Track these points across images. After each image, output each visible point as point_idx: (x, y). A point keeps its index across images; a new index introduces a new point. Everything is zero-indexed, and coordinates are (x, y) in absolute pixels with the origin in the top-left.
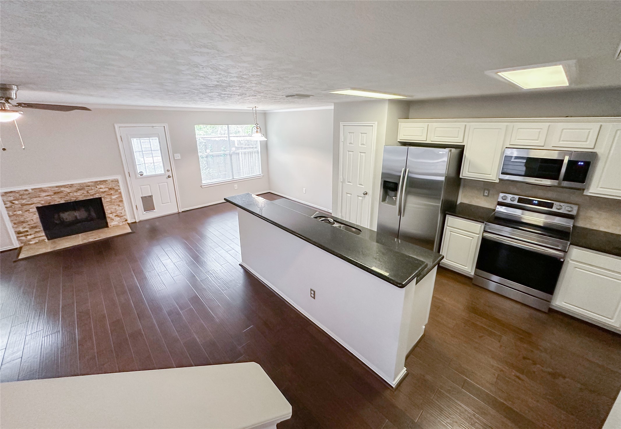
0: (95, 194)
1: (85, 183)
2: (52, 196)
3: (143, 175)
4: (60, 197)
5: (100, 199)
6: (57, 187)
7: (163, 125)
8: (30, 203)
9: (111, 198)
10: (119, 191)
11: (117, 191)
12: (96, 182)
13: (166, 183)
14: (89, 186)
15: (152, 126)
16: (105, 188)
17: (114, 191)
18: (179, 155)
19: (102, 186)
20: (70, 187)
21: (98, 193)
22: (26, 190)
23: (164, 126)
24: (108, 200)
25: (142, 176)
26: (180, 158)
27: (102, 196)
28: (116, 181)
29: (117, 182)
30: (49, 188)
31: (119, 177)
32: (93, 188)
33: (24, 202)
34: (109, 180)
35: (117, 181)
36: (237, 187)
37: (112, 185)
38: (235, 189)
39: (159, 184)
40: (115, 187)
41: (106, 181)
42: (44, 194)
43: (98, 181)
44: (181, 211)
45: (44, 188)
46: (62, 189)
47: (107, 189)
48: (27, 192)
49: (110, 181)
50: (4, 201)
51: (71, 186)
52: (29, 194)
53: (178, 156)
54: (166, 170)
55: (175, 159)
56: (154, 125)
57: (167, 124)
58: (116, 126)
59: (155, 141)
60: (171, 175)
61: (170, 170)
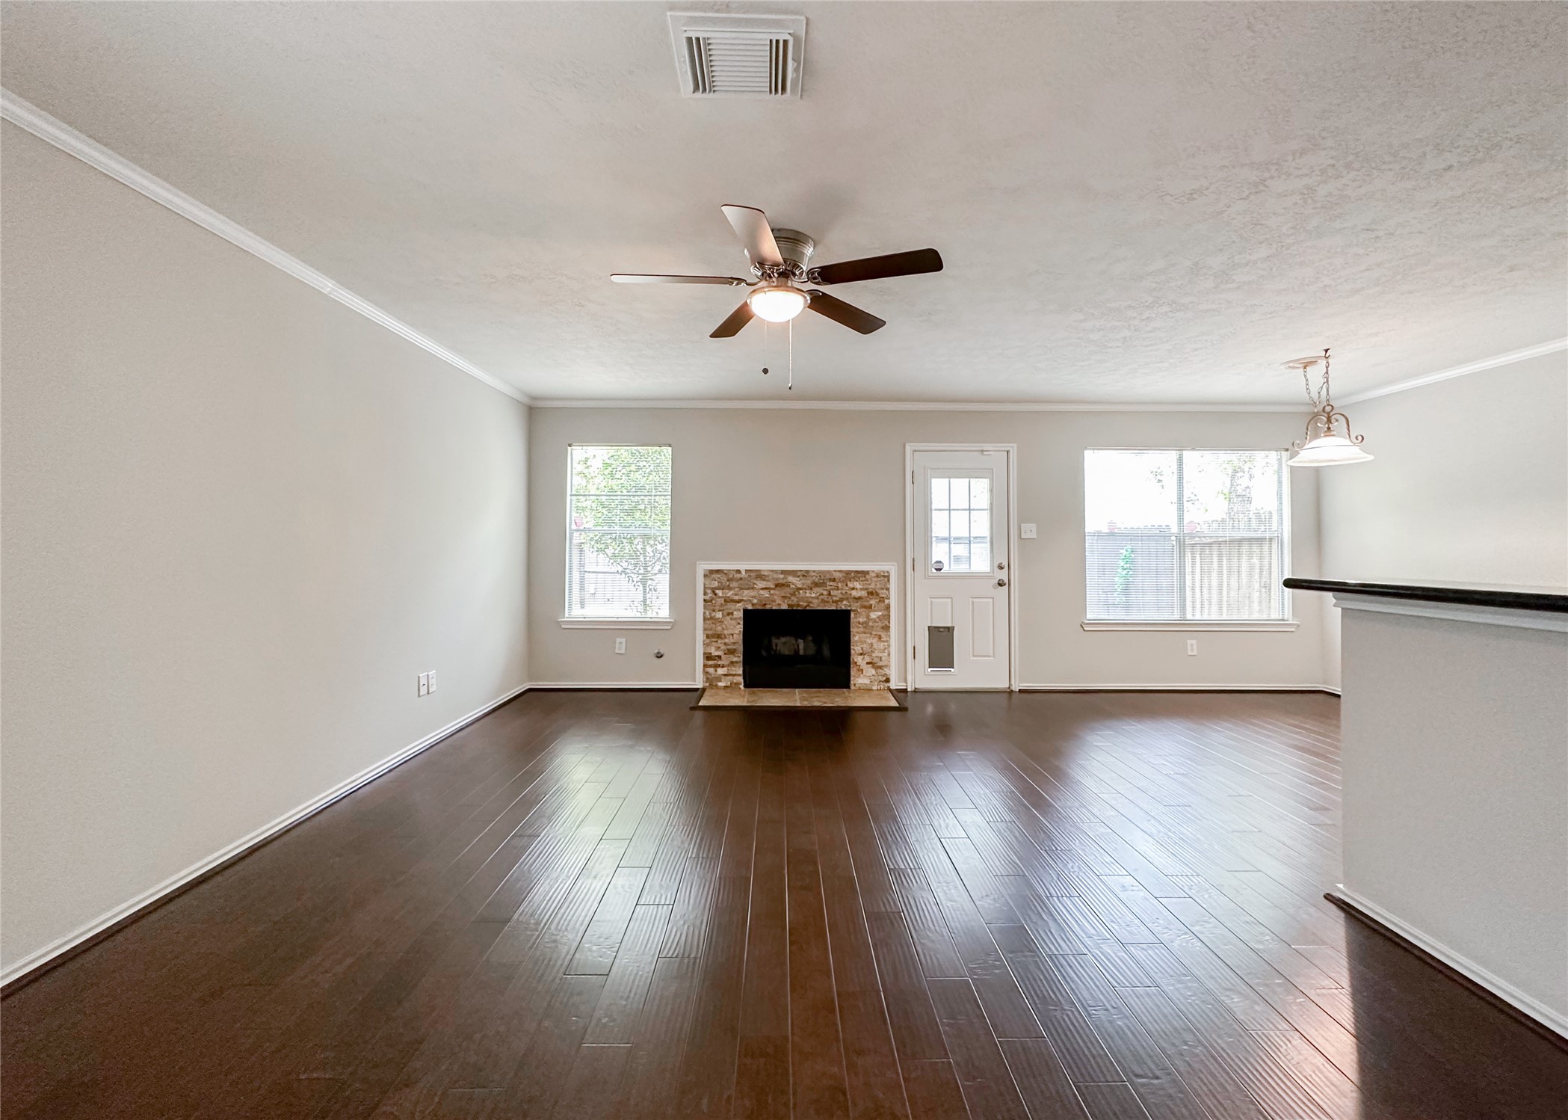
0: (841, 600)
1: (829, 572)
2: (772, 592)
3: (941, 569)
4: (783, 595)
5: (846, 614)
6: (783, 572)
7: (1007, 446)
8: (737, 598)
9: (868, 617)
10: (887, 601)
11: (882, 600)
12: (848, 573)
13: (991, 600)
14: (834, 580)
15: (980, 449)
16: (862, 589)
17: (878, 601)
18: (1033, 526)
19: (858, 585)
20: (804, 576)
21: (847, 599)
22: (738, 571)
23: (1008, 449)
24: (861, 620)
25: (938, 574)
26: (1034, 535)
27: (853, 608)
28: (884, 576)
29: (886, 579)
30: (771, 573)
31: (892, 569)
32: (840, 585)
33: (730, 594)
34: (873, 571)
35: (887, 577)
36: (1195, 647)
37: (876, 585)
38: (1190, 653)
39: (975, 600)
40: (880, 591)
41: (867, 573)
42: (761, 584)
43: (852, 571)
44: (1016, 687)
45: (764, 571)
46: (790, 579)
47: (864, 593)
48: (738, 576)
49: (874, 575)
50: (705, 588)
51: (806, 574)
52: (741, 579)
53: (1030, 531)
54: (996, 564)
55: (1023, 537)
56: (986, 446)
57: (1015, 445)
58: (909, 448)
59: (981, 488)
60: (1006, 581)
61: (1006, 565)
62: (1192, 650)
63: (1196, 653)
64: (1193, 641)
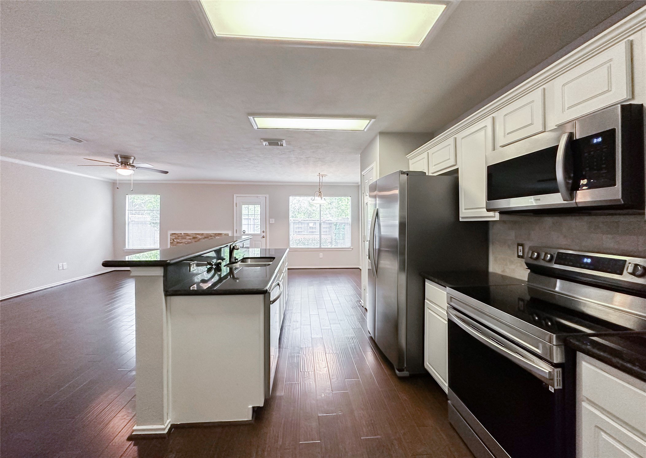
1: (210, 234)
2: (192, 240)
3: (245, 233)
4: (195, 241)
6: (195, 234)
7: (266, 195)
8: (180, 242)
12: (216, 234)
13: (260, 242)
14: (211, 236)
15: (257, 196)
20: (202, 235)
22: (181, 234)
26: (274, 222)
28: (227, 235)
30: (192, 234)
31: (230, 233)
33: (178, 241)
34: (224, 234)
39: (256, 242)
41: (221, 234)
42: (189, 238)
43: (217, 234)
45: (189, 233)
46: (198, 236)
48: (181, 235)
49: (224, 235)
50: (171, 239)
51: (202, 234)
52: (182, 236)
53: (272, 221)
54: (262, 231)
55: (270, 223)
56: (259, 195)
57: (268, 195)
58: (235, 196)
59: (258, 208)
60: (265, 236)
61: (265, 231)
62: (321, 256)
63: (322, 257)
64: (322, 254)
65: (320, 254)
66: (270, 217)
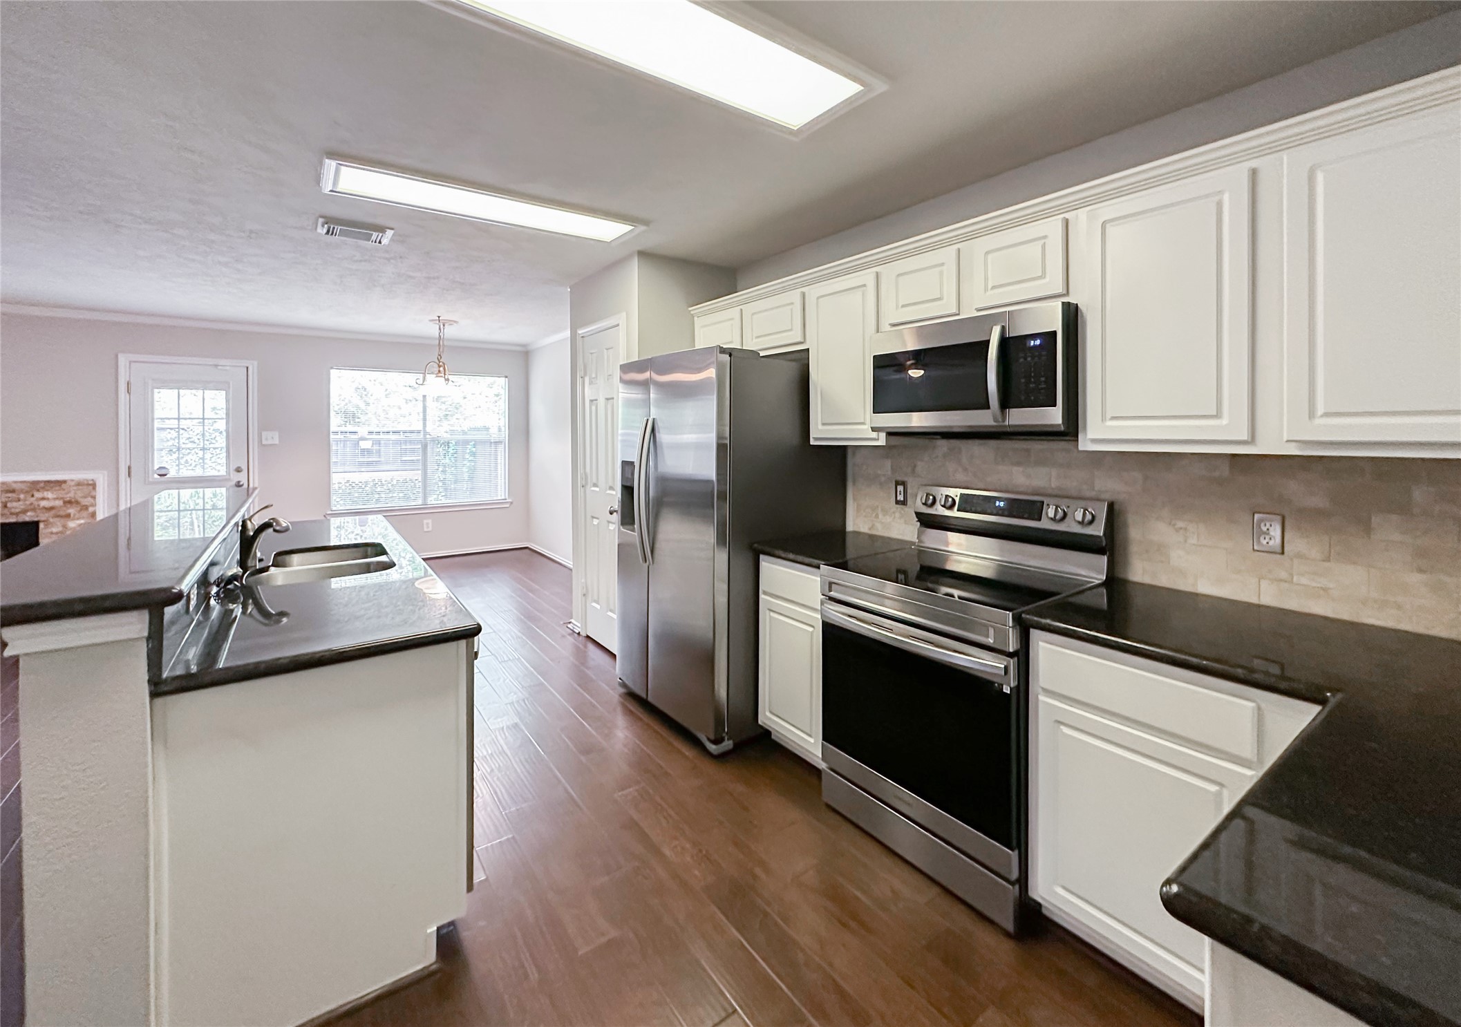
0: (24, 512)
3: (166, 475)
5: (36, 524)
7: (246, 363)
9: (65, 526)
10: (91, 509)
11: (86, 508)
12: (35, 483)
14: (13, 491)
15: (216, 363)
16: (55, 499)
17: (79, 509)
18: (276, 435)
19: (49, 495)
21: (34, 510)
23: (247, 365)
24: (54, 530)
25: (163, 479)
26: (277, 442)
27: (43, 519)
28: (88, 485)
29: (91, 487)
31: (100, 477)
32: (22, 496)
34: (72, 480)
35: (93, 485)
36: (430, 525)
37: (75, 493)
38: (426, 530)
40: (80, 500)
41: (65, 482)
43: (40, 482)
47: (59, 503)
49: (73, 483)
53: (272, 438)
54: (233, 467)
55: (264, 443)
56: (222, 362)
58: (123, 360)
59: (217, 399)
60: (244, 482)
61: (244, 467)
62: (428, 527)
63: (430, 529)
64: (430, 521)
65: (425, 521)
66: (263, 427)
